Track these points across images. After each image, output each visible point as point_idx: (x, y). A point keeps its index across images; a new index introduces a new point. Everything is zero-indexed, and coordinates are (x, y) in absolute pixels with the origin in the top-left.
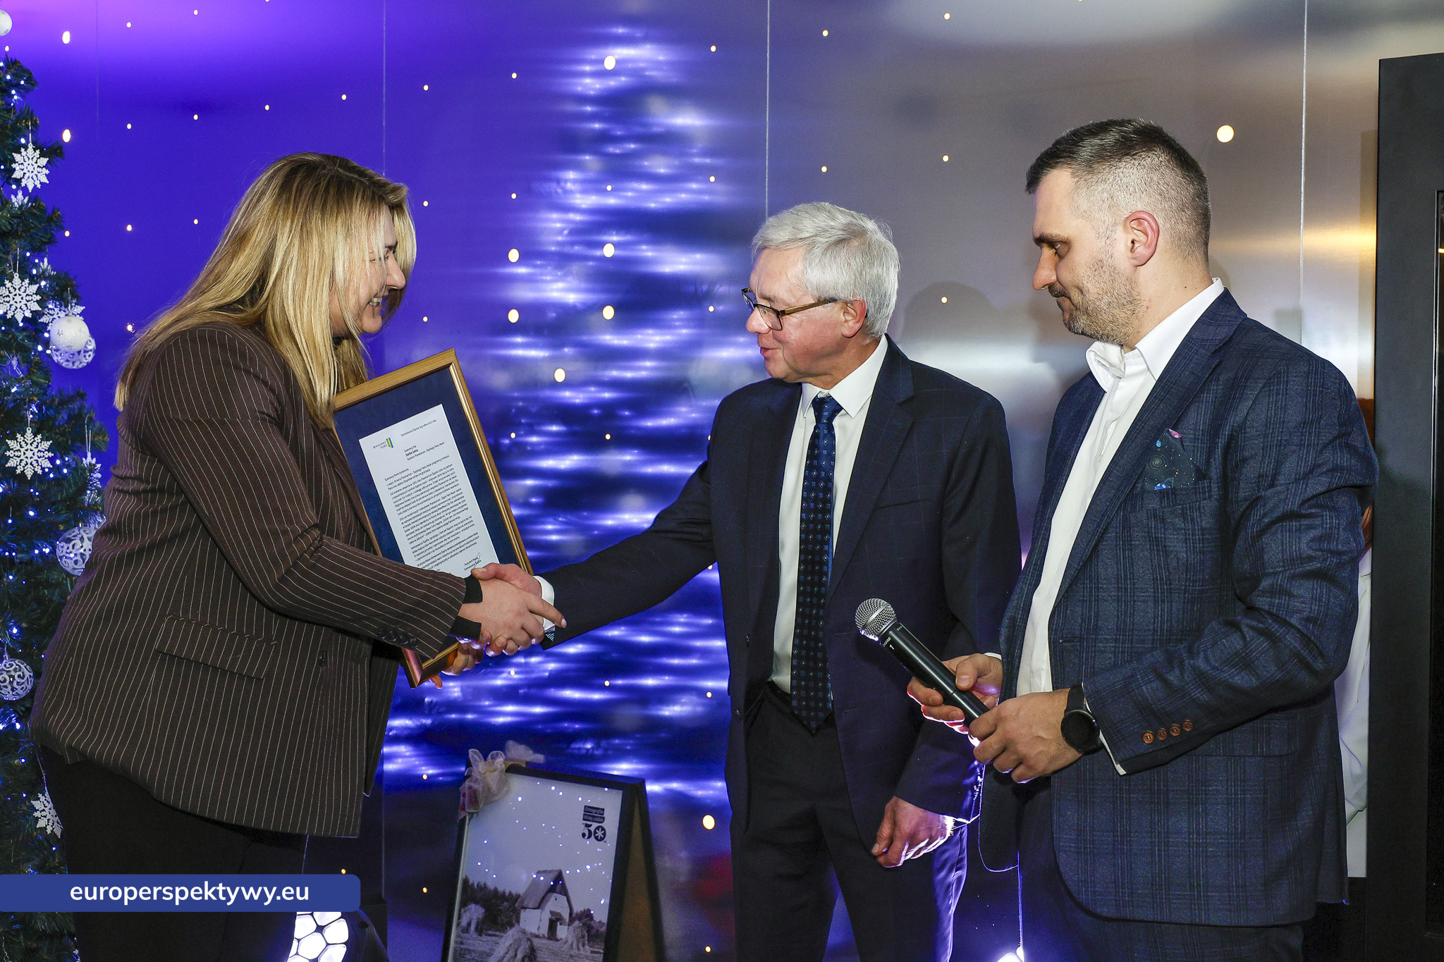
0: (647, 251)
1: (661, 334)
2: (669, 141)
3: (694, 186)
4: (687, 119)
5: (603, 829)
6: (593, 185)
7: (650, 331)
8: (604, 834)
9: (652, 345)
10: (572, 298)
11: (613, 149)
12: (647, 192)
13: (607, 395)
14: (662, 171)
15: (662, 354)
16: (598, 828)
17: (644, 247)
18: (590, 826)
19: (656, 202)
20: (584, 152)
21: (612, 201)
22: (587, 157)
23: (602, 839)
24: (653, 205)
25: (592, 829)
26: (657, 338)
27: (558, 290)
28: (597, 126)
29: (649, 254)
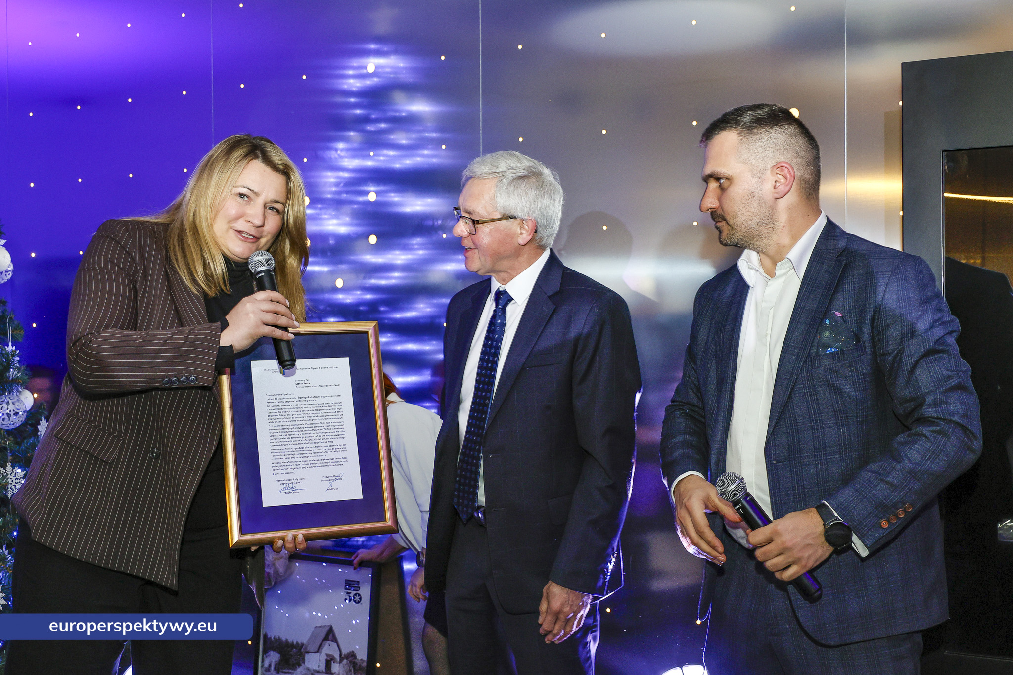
0: (394, 198)
1: (403, 255)
2: (409, 121)
3: (426, 152)
4: (420, 107)
5: (359, 595)
6: (357, 152)
7: (397, 252)
8: (360, 599)
9: (399, 262)
10: (343, 230)
11: (370, 127)
12: (394, 156)
13: (369, 296)
14: (404, 142)
15: (406, 268)
16: (355, 595)
17: (392, 195)
18: (350, 593)
19: (400, 164)
20: (350, 129)
21: (369, 163)
22: (352, 133)
23: (359, 602)
24: (397, 166)
25: (352, 595)
26: (403, 257)
27: (333, 225)
28: (358, 112)
29: (396, 199)
